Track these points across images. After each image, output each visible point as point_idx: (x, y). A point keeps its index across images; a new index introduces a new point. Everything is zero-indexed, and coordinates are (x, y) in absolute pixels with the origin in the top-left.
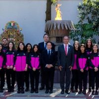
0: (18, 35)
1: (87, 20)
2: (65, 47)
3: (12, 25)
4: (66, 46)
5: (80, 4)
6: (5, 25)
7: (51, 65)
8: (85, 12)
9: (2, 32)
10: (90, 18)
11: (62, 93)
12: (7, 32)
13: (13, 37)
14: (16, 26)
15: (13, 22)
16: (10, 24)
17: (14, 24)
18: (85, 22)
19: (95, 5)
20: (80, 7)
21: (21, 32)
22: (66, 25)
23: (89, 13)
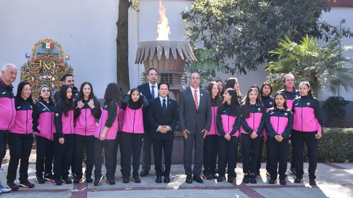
0: (62, 69)
1: (203, 42)
2: (193, 93)
3: (48, 47)
4: (196, 91)
5: (187, 9)
6: (33, 47)
7: (168, 128)
8: (199, 25)
9: (26, 61)
10: (208, 39)
11: (188, 181)
12: (37, 62)
13: (49, 72)
14: (57, 50)
15: (49, 41)
16: (44, 45)
17: (52, 46)
18: (200, 45)
19: (219, 12)
20: (185, 16)
21: (68, 62)
22: (180, 51)
23: (206, 28)
